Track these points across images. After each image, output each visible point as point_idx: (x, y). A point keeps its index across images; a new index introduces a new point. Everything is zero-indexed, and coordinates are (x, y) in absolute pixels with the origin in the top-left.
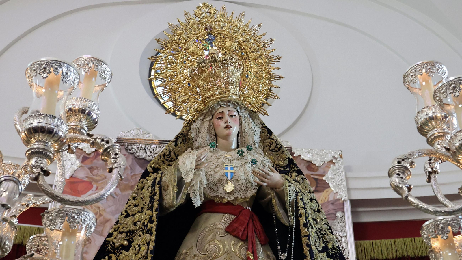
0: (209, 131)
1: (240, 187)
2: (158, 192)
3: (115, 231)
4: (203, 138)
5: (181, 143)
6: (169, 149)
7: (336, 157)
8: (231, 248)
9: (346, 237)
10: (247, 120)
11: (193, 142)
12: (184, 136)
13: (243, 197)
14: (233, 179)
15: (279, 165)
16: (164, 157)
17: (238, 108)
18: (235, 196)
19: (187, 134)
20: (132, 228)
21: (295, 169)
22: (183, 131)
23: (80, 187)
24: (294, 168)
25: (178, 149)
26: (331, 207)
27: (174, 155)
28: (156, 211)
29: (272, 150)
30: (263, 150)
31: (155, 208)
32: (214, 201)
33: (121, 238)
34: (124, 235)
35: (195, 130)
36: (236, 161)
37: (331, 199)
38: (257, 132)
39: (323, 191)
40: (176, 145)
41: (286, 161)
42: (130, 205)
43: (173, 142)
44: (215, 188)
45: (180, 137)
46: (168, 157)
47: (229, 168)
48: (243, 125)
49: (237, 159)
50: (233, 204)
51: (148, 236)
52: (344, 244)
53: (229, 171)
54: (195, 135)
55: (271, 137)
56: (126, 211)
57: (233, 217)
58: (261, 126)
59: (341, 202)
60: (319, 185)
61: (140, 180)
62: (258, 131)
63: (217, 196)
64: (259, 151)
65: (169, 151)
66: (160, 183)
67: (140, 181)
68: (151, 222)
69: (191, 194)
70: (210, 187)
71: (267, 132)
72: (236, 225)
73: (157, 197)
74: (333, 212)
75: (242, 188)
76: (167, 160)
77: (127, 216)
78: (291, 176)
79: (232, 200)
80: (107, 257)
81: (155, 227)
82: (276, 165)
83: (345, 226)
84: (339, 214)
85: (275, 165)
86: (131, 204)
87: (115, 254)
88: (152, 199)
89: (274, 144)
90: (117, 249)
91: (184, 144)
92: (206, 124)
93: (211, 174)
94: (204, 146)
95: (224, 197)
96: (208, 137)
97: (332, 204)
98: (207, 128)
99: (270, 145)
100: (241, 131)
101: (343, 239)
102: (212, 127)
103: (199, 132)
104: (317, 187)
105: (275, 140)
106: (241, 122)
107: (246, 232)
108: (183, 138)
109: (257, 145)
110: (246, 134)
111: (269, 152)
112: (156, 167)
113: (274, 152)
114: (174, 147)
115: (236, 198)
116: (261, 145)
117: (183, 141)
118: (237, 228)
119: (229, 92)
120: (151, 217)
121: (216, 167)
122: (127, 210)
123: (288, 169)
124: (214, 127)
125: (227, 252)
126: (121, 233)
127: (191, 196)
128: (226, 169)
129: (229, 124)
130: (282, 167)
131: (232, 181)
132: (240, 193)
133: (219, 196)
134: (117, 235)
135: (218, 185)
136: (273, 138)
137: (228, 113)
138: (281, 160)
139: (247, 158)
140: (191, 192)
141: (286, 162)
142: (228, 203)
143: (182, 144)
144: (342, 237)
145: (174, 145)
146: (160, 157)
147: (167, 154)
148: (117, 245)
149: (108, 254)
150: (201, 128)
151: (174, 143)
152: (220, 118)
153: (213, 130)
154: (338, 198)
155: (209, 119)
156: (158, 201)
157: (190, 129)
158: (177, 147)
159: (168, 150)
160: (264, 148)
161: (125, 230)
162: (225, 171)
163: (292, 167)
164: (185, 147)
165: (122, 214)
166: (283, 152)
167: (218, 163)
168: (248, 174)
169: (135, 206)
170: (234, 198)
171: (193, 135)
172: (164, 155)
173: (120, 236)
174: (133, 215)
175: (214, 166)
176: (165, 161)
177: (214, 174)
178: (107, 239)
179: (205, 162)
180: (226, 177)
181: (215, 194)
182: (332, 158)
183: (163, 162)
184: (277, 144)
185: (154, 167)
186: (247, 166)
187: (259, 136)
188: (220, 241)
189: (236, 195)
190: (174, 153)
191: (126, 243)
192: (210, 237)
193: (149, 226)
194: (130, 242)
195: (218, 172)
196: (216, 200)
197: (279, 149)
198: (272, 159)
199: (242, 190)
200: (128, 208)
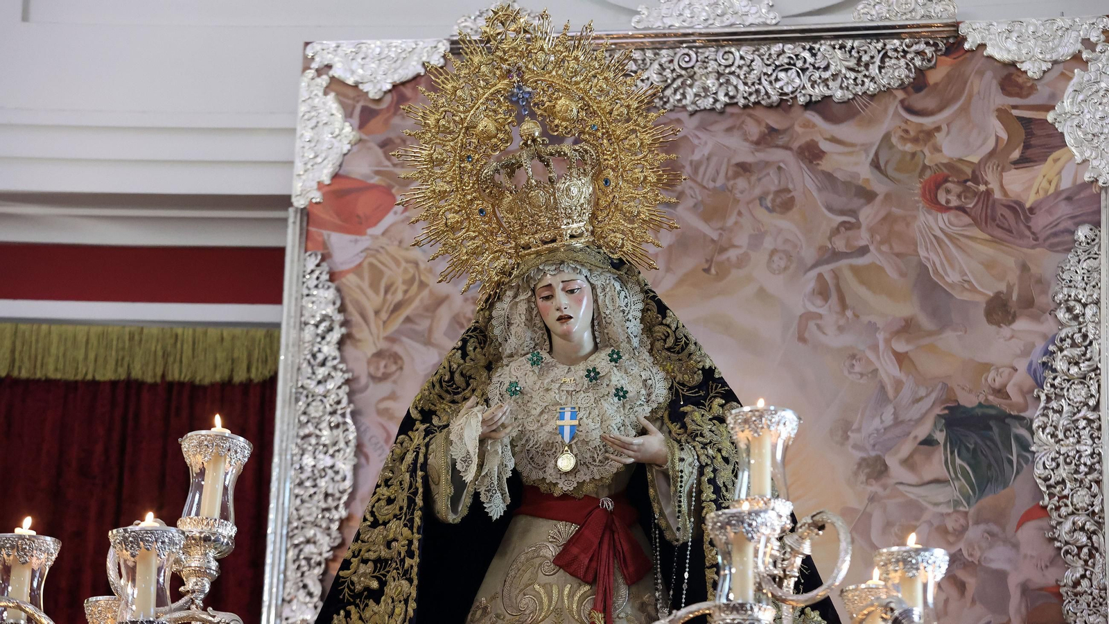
0: (530, 321)
1: (591, 454)
2: (421, 490)
3: (354, 556)
4: (518, 337)
5: (475, 348)
6: (450, 367)
7: (1093, 39)
8: (563, 602)
9: (1097, 303)
10: (608, 290)
11: (500, 344)
12: (481, 332)
13: (597, 477)
14: (575, 441)
15: (683, 385)
16: (441, 386)
17: (585, 272)
18: (578, 480)
19: (486, 327)
20: (384, 553)
21: (718, 390)
22: (477, 322)
23: (363, 205)
24: (716, 389)
25: (469, 364)
26: (1064, 209)
27: (462, 379)
28: (418, 533)
29: (669, 349)
30: (651, 351)
31: (416, 525)
32: (538, 488)
33: (364, 574)
34: (369, 568)
35: (501, 319)
36: (583, 395)
37: (1066, 184)
38: (634, 313)
39: (1044, 159)
40: (464, 355)
41: (699, 375)
42: (379, 500)
43: (458, 349)
44: (540, 461)
45: (471, 337)
46: (448, 386)
47: (568, 415)
48: (600, 301)
49: (586, 391)
50: (574, 498)
51: (405, 583)
52: (1090, 326)
53: (567, 422)
54: (502, 331)
55: (664, 322)
56: (372, 513)
57: (574, 528)
58: (641, 296)
59: (1094, 191)
60: (1033, 141)
61: (397, 439)
62: (635, 310)
63: (544, 479)
64: (641, 354)
65: (450, 371)
66: (424, 466)
67: (398, 441)
68: (410, 554)
69: (482, 493)
70: (531, 458)
71: (655, 310)
72: (575, 550)
73: (419, 501)
74: (1068, 224)
75: (596, 456)
76: (447, 392)
77: (375, 524)
78: (711, 408)
79: (571, 489)
80: (342, 613)
81: (415, 569)
82: (678, 383)
83: (1098, 270)
84: (1082, 233)
85: (675, 384)
86: (382, 497)
87: (357, 606)
88: (411, 501)
89: (671, 338)
90: (360, 595)
91: (482, 348)
92: (522, 307)
93: (532, 429)
94: (523, 352)
95: (557, 483)
96: (529, 334)
97: (1069, 199)
98: (523, 317)
99: (663, 337)
100: (599, 314)
101: (1089, 312)
102: (535, 312)
103: (509, 324)
104: (1027, 147)
105: (673, 329)
106: (597, 295)
107: (594, 564)
108: (480, 337)
109: (635, 342)
110: (609, 321)
111: (665, 353)
112: (426, 408)
113: (674, 352)
114: (462, 361)
115: (581, 484)
116: (646, 339)
117: (480, 343)
118: (576, 558)
119: (561, 235)
120: (410, 542)
121: (542, 413)
122: (374, 509)
123: (702, 393)
124: (538, 312)
125: (555, 609)
126: (365, 561)
127: (483, 498)
128: (562, 418)
129: (566, 312)
130: (690, 388)
131: (574, 446)
132: (592, 467)
133: (548, 481)
134: (358, 566)
135: (546, 453)
136: (668, 323)
137: (561, 285)
138: (687, 374)
139: (610, 381)
140: (482, 490)
141: (699, 377)
142: (565, 496)
143: (478, 350)
144: (1085, 305)
145: (460, 356)
146: (434, 386)
147: (447, 378)
148: (358, 588)
149: (342, 605)
150: (512, 314)
151: (460, 352)
152: (547, 298)
153: (538, 318)
154: (1087, 177)
155: (526, 297)
156: (420, 509)
157: (491, 318)
158: (467, 358)
159: (447, 368)
160: (652, 344)
161: (372, 555)
162: (560, 423)
163: (712, 386)
164: (485, 355)
165: (365, 519)
166: (690, 354)
167: (545, 404)
168: (608, 422)
169: (390, 501)
170: (578, 483)
171: (497, 332)
172: (440, 382)
173: (363, 569)
174: (385, 524)
175: (539, 410)
176: (444, 395)
177: (538, 429)
178: (341, 573)
179: (506, 422)
180: (560, 436)
181: (541, 475)
182: (1079, 46)
183: (440, 396)
184: (677, 339)
185: (422, 408)
186: (606, 405)
187: (638, 320)
188: (544, 586)
189: (583, 476)
190: (462, 374)
191: (375, 585)
192: (527, 575)
193: (408, 562)
194: (383, 584)
195: (546, 424)
196: (543, 488)
197: (683, 349)
198: (670, 370)
199: (595, 461)
200: (376, 504)
